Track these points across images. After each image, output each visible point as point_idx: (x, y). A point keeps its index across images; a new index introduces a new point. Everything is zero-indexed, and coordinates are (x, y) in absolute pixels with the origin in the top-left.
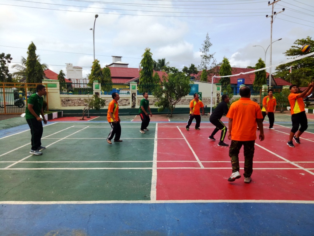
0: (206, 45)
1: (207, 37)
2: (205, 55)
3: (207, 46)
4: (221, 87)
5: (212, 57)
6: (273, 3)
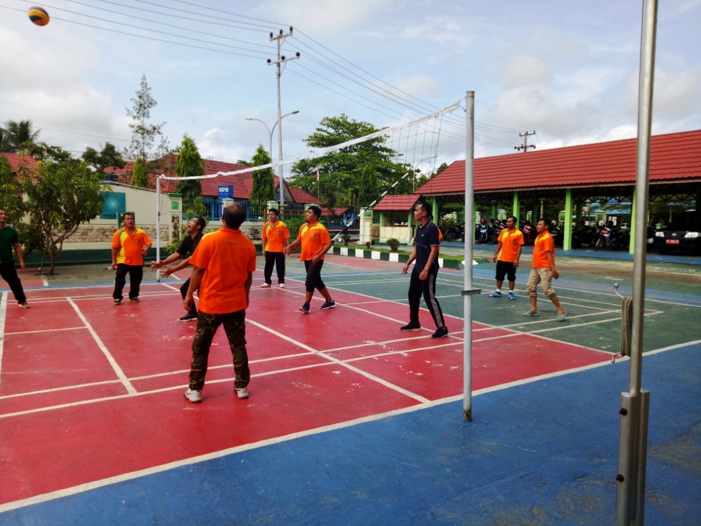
0: (142, 102)
1: (144, 84)
2: (141, 124)
3: (144, 105)
4: (180, 202)
5: (158, 132)
6: (280, 37)
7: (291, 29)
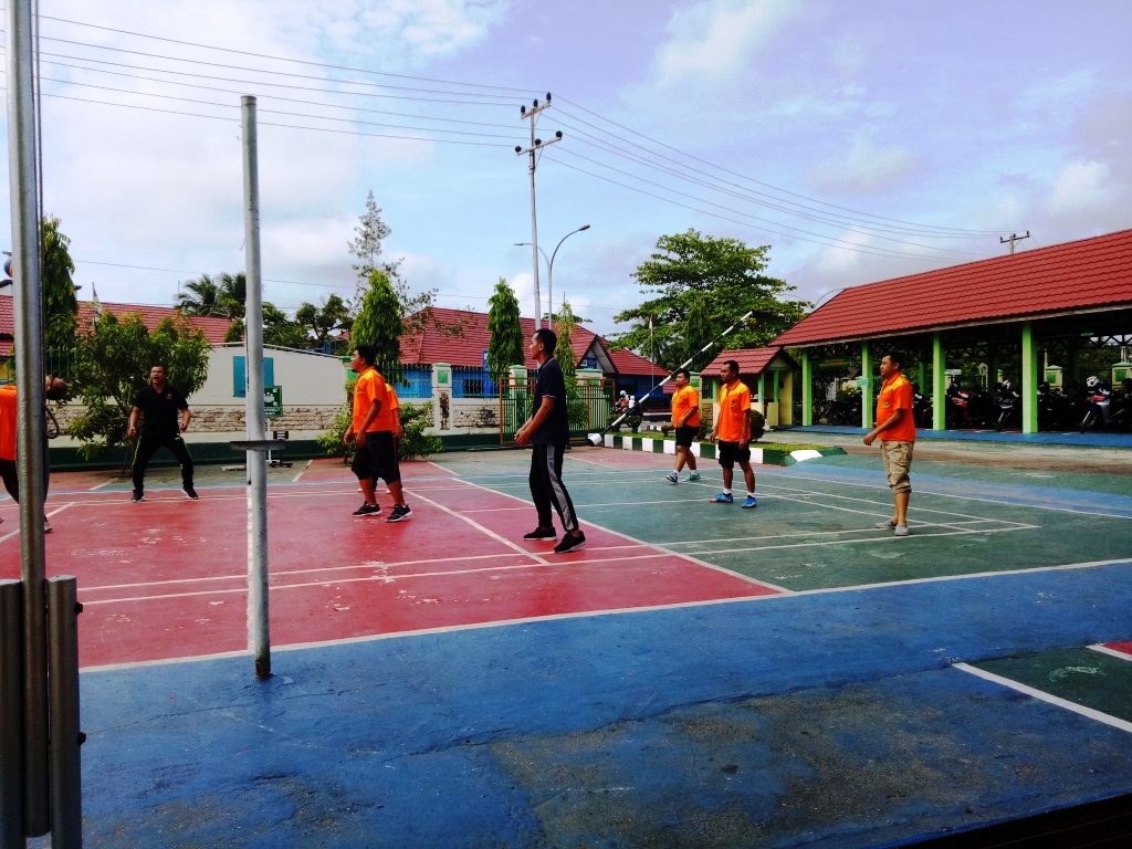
0: (369, 230)
1: (372, 205)
2: (368, 263)
3: (372, 235)
6: (534, 111)
7: (549, 97)
